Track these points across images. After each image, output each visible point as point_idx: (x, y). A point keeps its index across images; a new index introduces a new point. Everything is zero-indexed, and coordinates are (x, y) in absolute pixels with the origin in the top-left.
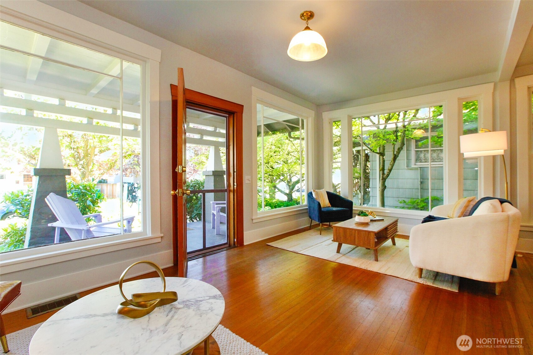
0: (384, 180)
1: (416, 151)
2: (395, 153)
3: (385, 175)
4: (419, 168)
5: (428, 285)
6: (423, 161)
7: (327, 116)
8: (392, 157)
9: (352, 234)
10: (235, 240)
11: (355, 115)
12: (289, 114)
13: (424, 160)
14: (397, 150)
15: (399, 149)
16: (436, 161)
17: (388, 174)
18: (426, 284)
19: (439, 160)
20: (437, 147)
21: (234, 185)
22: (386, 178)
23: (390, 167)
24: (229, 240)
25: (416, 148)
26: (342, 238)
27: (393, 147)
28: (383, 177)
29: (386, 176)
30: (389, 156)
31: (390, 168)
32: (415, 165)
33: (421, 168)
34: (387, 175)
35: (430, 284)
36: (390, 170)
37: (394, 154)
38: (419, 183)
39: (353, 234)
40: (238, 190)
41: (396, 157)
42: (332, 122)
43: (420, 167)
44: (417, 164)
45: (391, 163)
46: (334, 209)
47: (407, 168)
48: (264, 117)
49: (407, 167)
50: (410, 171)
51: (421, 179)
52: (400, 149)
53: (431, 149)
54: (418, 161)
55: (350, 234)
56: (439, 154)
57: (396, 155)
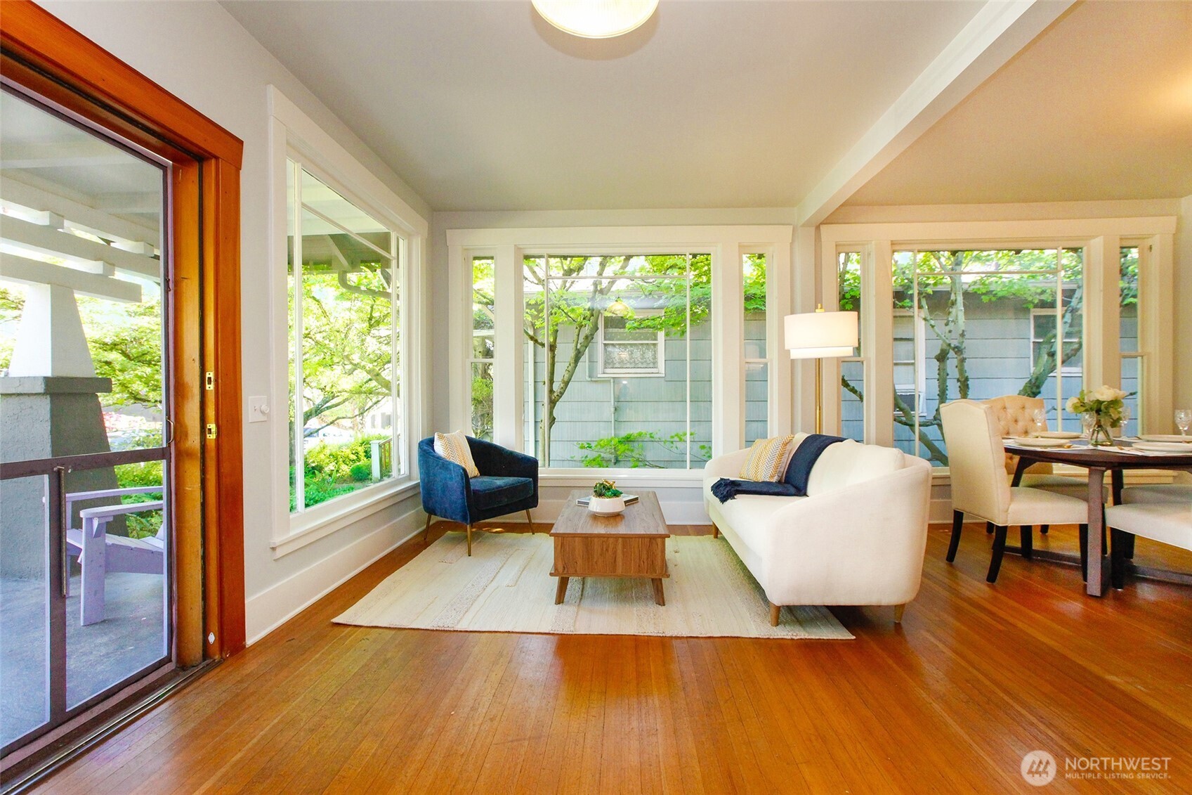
0: (553, 403)
1: (605, 344)
2: (579, 346)
3: (555, 394)
4: (612, 381)
5: (801, 639)
6: (617, 365)
7: (461, 240)
8: (572, 354)
9: (607, 550)
10: (212, 638)
11: (531, 248)
12: (368, 213)
13: (619, 363)
14: (582, 340)
15: (587, 337)
16: (640, 365)
17: (562, 391)
18: (798, 637)
19: (645, 366)
20: (641, 340)
21: (203, 430)
22: (556, 399)
23: (567, 376)
24: (178, 647)
25: (605, 339)
26: (580, 562)
27: (577, 333)
28: (550, 398)
29: (558, 395)
30: (565, 352)
31: (566, 379)
32: (604, 373)
33: (616, 379)
34: (560, 393)
35: (805, 635)
36: (567, 383)
37: (576, 349)
38: (613, 410)
39: (610, 550)
40: (225, 452)
41: (580, 355)
42: (472, 258)
43: (613, 378)
44: (608, 370)
45: (570, 368)
46: (500, 482)
47: (590, 379)
48: (304, 205)
49: (589, 377)
50: (594, 385)
51: (615, 401)
52: (590, 338)
53: (632, 342)
54: (607, 366)
55: (602, 549)
56: (644, 353)
57: (581, 350)
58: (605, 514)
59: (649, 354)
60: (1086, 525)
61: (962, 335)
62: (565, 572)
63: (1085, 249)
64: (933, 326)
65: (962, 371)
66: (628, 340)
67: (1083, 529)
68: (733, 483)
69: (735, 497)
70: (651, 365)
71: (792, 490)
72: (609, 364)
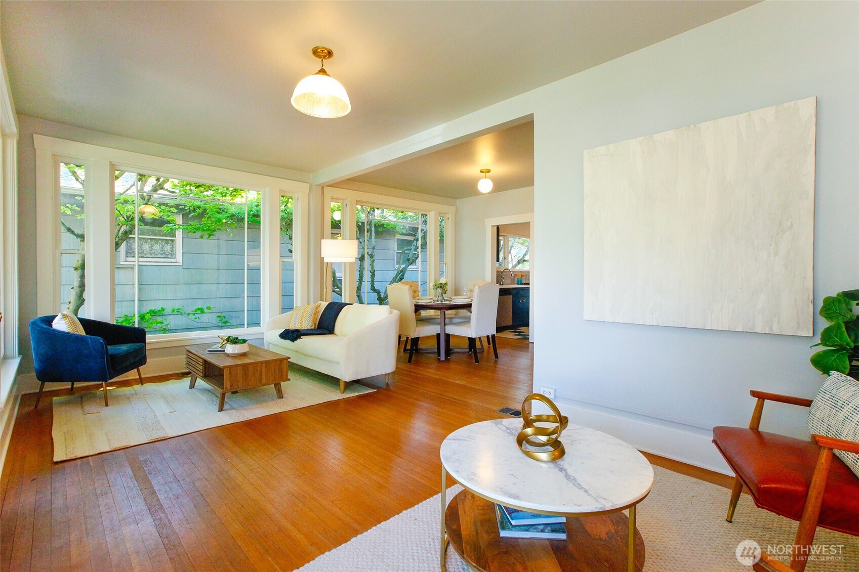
9: (257, 371)
15: (125, 233)
32: (126, 261)
38: (137, 291)
44: (129, 260)
52: (128, 233)
53: (153, 237)
54: (129, 255)
55: (254, 371)
56: (163, 247)
57: (119, 242)
58: (240, 354)
59: (168, 248)
60: (440, 334)
61: (374, 248)
62: (232, 388)
63: (428, 215)
64: (361, 243)
65: (372, 266)
66: (150, 235)
67: (438, 335)
68: (297, 331)
69: (301, 337)
70: (169, 256)
71: (328, 332)
72: (130, 253)
